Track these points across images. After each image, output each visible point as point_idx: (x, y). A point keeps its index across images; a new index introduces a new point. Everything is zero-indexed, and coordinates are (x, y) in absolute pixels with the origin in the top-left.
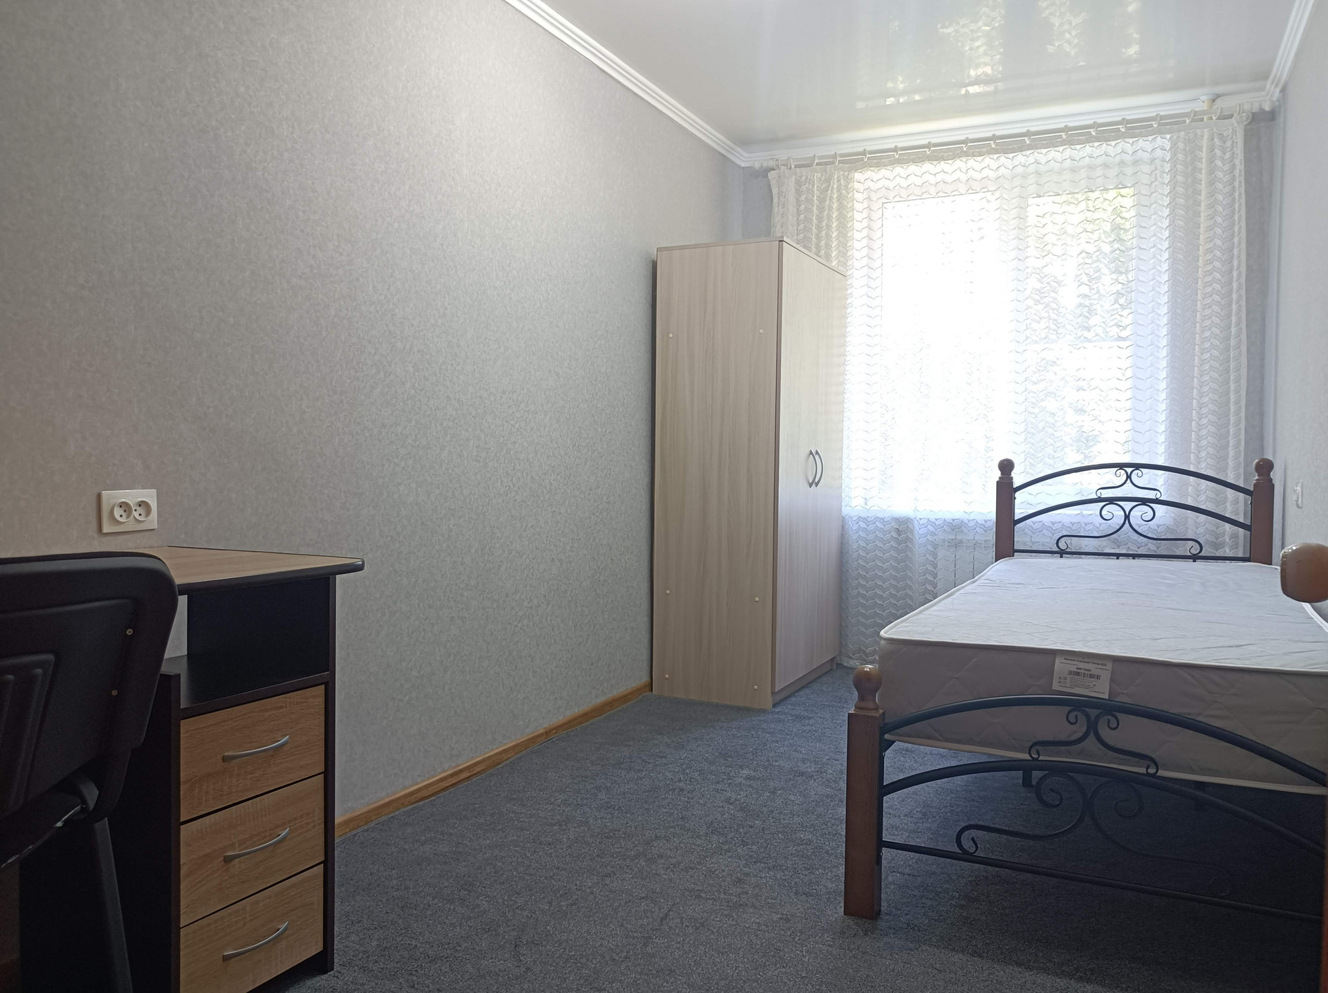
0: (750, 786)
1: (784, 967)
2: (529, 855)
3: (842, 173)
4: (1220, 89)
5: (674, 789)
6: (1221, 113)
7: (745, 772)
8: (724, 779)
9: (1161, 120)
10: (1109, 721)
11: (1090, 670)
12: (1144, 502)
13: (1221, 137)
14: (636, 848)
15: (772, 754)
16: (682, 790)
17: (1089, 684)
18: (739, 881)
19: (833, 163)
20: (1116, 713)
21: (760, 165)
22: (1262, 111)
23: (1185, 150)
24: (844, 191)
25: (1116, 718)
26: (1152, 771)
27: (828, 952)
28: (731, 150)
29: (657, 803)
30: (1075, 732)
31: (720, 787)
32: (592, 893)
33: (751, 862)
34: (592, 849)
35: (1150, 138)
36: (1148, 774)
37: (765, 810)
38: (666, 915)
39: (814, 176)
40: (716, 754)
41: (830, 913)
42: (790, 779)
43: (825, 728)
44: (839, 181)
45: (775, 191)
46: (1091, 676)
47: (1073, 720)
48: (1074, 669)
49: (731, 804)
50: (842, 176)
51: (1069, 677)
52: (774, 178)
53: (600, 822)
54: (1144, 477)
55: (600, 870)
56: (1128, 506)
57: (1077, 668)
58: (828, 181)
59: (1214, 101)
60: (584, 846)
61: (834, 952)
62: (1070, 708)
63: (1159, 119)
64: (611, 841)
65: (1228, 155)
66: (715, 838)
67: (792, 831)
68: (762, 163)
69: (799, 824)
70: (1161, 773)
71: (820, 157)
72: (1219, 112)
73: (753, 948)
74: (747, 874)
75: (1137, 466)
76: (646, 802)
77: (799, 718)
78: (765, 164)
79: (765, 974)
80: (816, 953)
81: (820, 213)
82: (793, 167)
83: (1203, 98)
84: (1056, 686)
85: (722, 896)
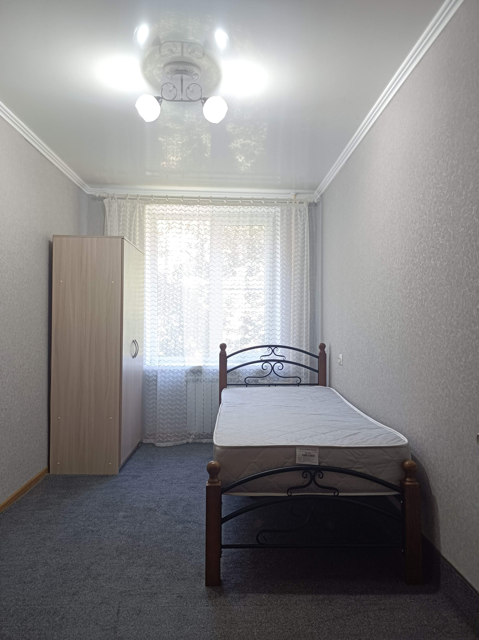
0: (128, 522)
1: (191, 625)
2: (21, 593)
3: (141, 204)
4: (298, 191)
5: (88, 532)
6: (300, 201)
7: (121, 514)
8: (112, 520)
9: (278, 200)
10: (319, 474)
11: (310, 453)
12: (279, 361)
13: (300, 210)
14: (83, 573)
15: (130, 500)
16: (92, 531)
17: (311, 459)
18: (147, 580)
19: (136, 199)
20: (322, 471)
21: (99, 195)
22: (314, 202)
23: (287, 214)
24: (142, 213)
25: (322, 473)
26: (336, 494)
27: (208, 610)
28: (83, 186)
29: (82, 542)
30: (305, 481)
31: (112, 525)
32: (70, 608)
33: (148, 567)
34: (58, 579)
35: (274, 207)
36: (335, 496)
37: (141, 534)
38: (118, 610)
39: (127, 204)
40: (102, 505)
41: (198, 587)
42: (146, 513)
43: (150, 481)
44: (139, 208)
45: (107, 209)
46: (311, 456)
47: (305, 476)
48: (304, 453)
49: (123, 534)
50: (141, 206)
51: (302, 457)
52: (107, 203)
53: (55, 561)
54: (279, 351)
55: (69, 592)
56: (273, 363)
57: (305, 453)
58: (135, 207)
59: (296, 195)
60: (52, 578)
61: (211, 610)
62: (303, 471)
63: (277, 200)
64: (66, 572)
65: (302, 218)
66: (123, 557)
67: (160, 544)
68: (100, 194)
69: (161, 539)
70: (340, 494)
71: (130, 195)
72: (299, 201)
73: (172, 618)
74: (149, 575)
75: (276, 346)
76: (76, 542)
77: (134, 477)
78: (101, 195)
79: (184, 632)
80: (202, 612)
81: (131, 222)
82: (116, 198)
83: (292, 193)
84: (298, 462)
85: (143, 591)
